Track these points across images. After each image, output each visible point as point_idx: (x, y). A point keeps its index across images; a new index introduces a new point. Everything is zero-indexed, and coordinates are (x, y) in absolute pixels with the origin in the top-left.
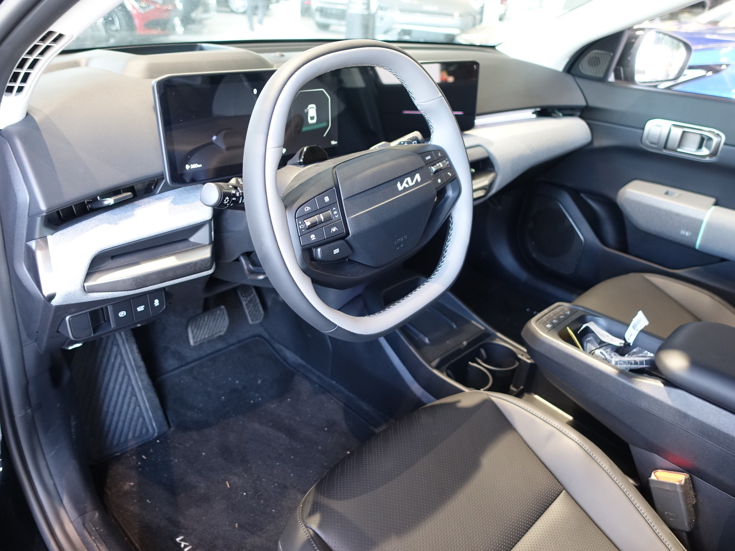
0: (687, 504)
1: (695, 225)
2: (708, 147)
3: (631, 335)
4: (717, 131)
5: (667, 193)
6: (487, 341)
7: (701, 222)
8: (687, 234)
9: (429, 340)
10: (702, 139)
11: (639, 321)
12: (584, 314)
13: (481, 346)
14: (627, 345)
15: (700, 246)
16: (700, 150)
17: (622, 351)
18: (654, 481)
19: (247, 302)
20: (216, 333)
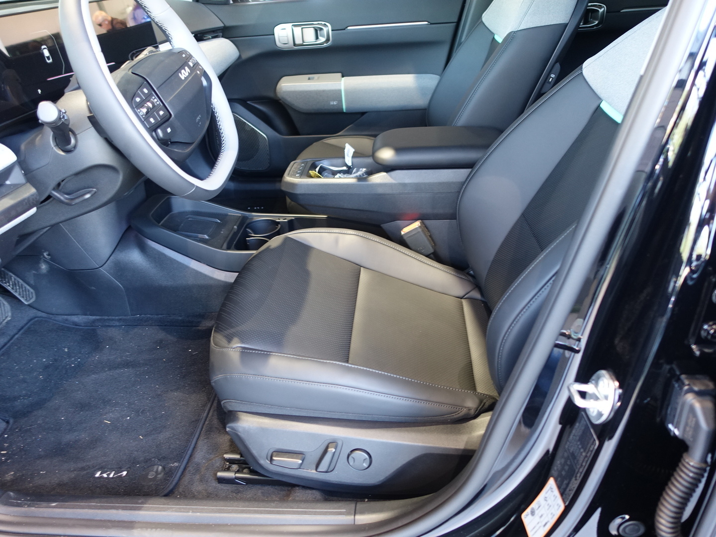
0: (426, 236)
1: (337, 94)
2: (323, 36)
3: (349, 160)
4: (323, 23)
5: (309, 79)
6: (248, 221)
7: (340, 91)
8: (335, 103)
9: (208, 236)
10: (316, 31)
11: (348, 152)
12: (313, 162)
13: (246, 227)
14: (349, 167)
15: (346, 109)
16: (318, 40)
17: (349, 171)
18: (404, 234)
19: (11, 286)
20: (4, 320)
